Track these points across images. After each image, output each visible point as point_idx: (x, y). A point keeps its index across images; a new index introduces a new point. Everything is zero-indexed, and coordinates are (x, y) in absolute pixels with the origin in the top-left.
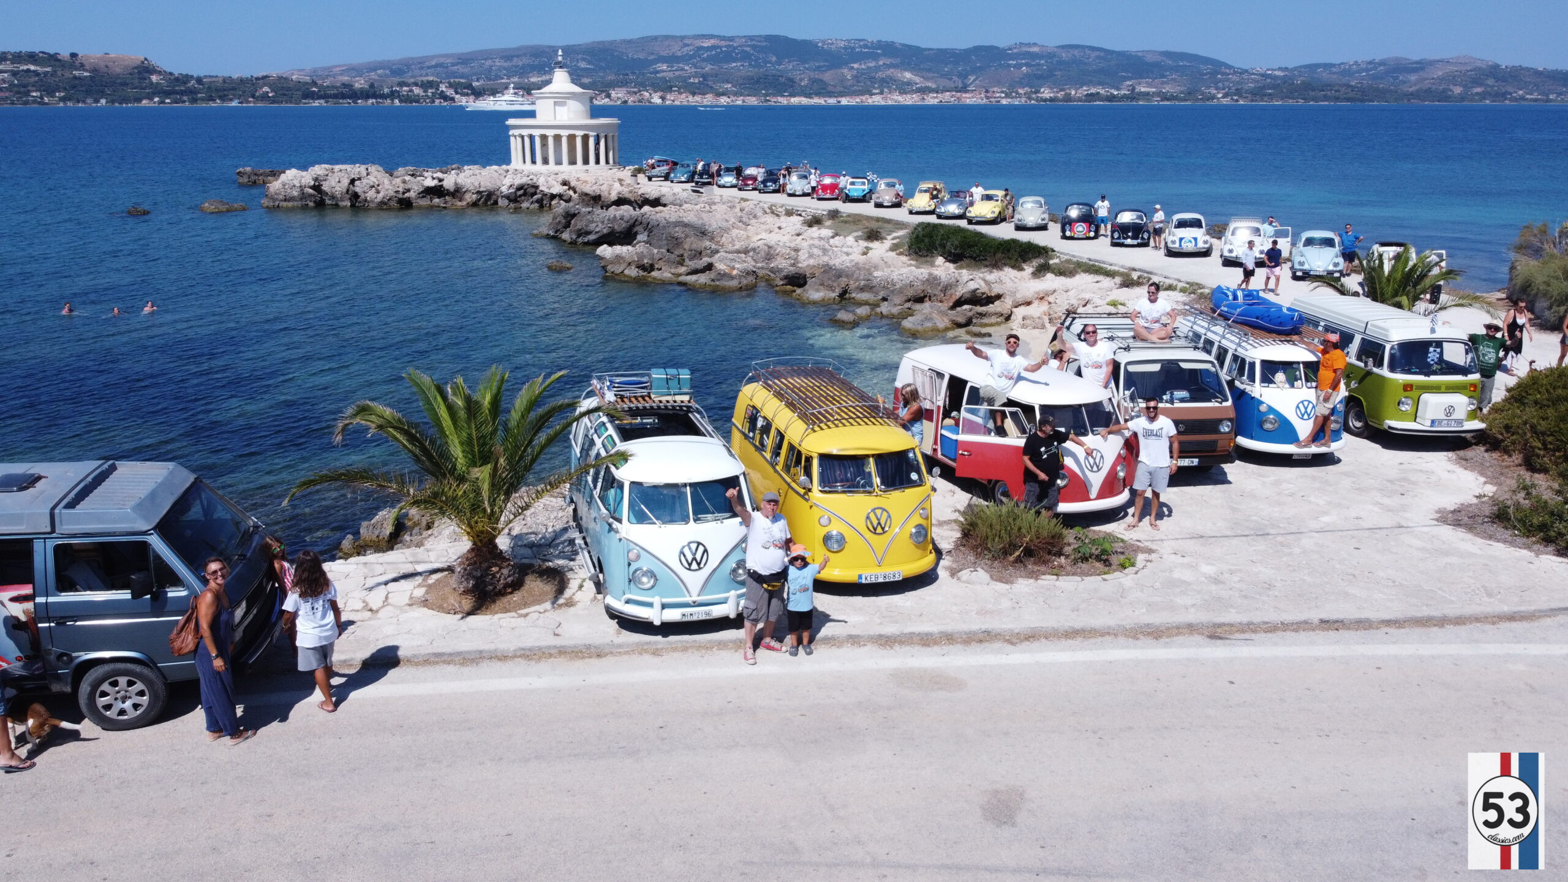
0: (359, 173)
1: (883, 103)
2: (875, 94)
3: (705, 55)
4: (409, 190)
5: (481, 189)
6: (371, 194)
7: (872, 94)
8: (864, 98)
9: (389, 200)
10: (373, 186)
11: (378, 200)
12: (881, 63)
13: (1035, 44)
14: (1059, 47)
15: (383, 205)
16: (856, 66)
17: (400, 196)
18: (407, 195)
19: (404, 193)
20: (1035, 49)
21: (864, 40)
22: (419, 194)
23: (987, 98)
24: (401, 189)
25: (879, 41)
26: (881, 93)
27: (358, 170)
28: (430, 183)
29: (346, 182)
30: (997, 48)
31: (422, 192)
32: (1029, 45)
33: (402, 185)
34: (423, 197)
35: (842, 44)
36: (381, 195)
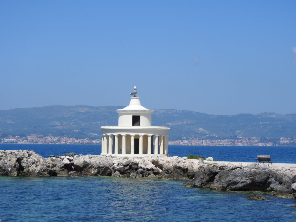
0: (23, 155)
1: (190, 145)
2: (184, 140)
3: (82, 117)
4: (55, 166)
5: (101, 166)
6: (32, 167)
7: (182, 140)
8: (178, 142)
9: (43, 171)
10: (34, 163)
11: (37, 171)
12: (185, 123)
13: (273, 113)
14: (287, 115)
15: (40, 174)
16: (170, 124)
17: (50, 169)
18: (54, 168)
19: (52, 167)
20: (274, 116)
21: (174, 110)
22: (61, 168)
23: (250, 142)
24: (50, 165)
25: (184, 111)
26: (187, 139)
27: (23, 153)
28: (66, 161)
29: (14, 160)
30: (252, 115)
31: (63, 167)
32: (270, 114)
33: (51, 162)
34: (63, 170)
35: (162, 112)
36: (39, 168)
